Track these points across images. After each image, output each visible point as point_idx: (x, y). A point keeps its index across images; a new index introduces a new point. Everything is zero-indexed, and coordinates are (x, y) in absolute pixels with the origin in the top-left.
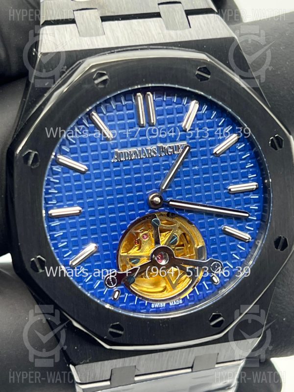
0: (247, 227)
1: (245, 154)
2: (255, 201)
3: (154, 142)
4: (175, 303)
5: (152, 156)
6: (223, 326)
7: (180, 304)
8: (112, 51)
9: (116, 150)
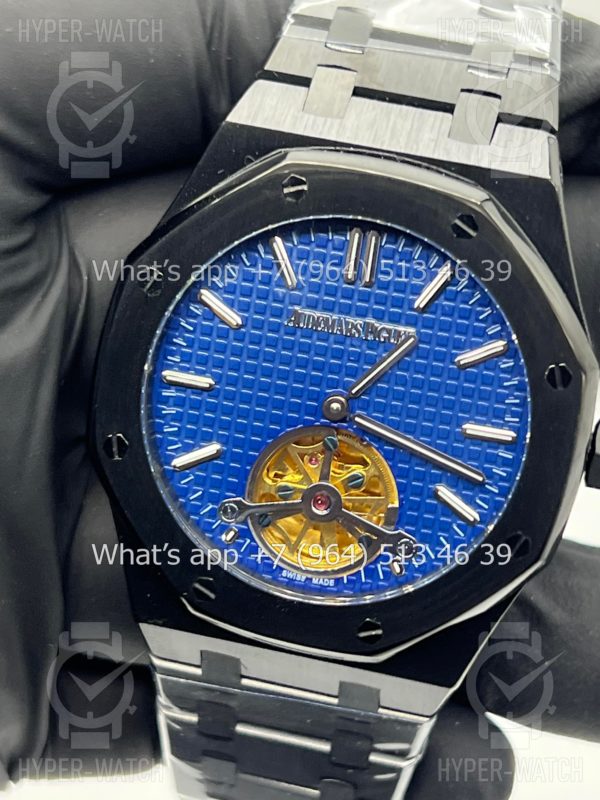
0: (478, 501)
1: (510, 380)
2: (505, 462)
3: (362, 314)
4: (321, 582)
5: (352, 336)
6: (378, 645)
7: (329, 586)
8: (338, 148)
9: (297, 308)
